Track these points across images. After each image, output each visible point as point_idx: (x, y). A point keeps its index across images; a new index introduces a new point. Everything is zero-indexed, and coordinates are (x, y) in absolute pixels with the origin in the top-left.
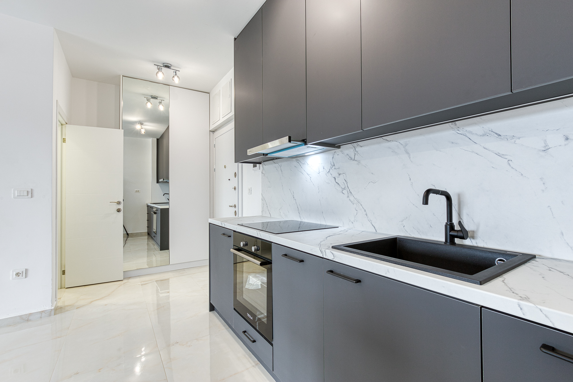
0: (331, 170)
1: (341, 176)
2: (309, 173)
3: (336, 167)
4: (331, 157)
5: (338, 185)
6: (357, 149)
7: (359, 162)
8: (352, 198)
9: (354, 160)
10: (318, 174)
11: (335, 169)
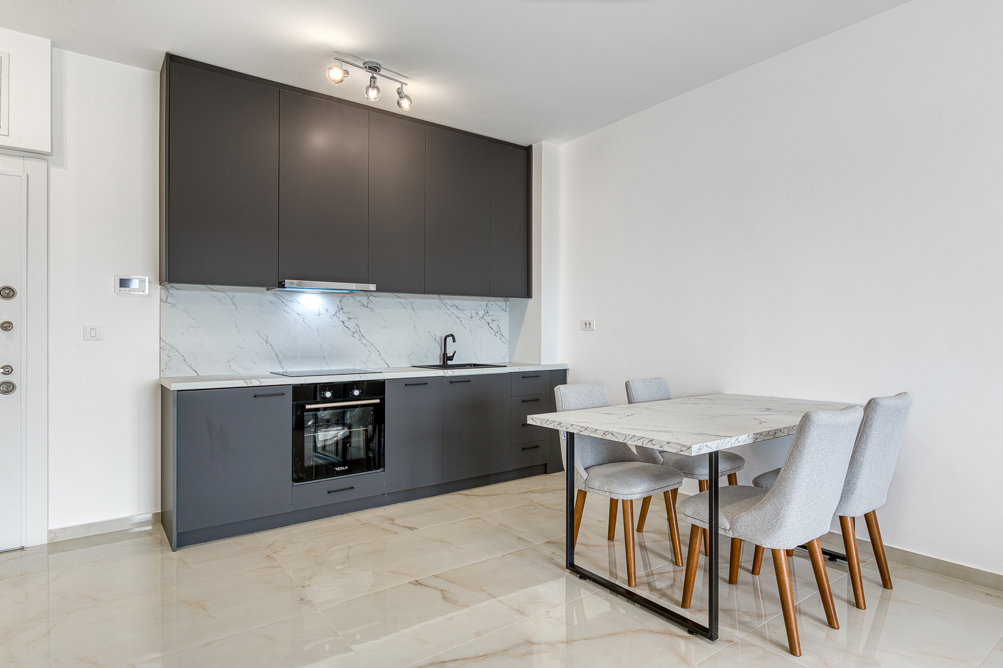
0: (338, 313)
1: (352, 320)
2: (300, 314)
3: (345, 310)
4: (339, 300)
5: (348, 329)
6: (370, 298)
7: (372, 310)
8: (364, 341)
9: (367, 307)
10: (318, 316)
11: (343, 312)
